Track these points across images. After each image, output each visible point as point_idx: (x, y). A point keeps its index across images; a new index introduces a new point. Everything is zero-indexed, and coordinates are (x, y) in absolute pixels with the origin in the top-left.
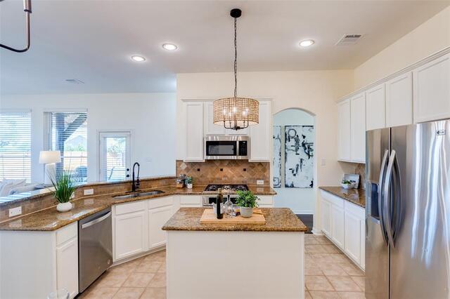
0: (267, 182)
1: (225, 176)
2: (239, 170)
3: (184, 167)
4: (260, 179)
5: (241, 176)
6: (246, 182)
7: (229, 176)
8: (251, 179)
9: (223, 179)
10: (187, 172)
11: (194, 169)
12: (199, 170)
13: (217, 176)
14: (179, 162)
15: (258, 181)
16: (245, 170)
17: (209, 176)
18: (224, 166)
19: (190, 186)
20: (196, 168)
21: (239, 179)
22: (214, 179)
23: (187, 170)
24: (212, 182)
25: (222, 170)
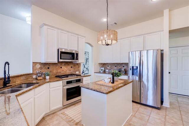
0: (80, 72)
1: (63, 71)
2: (69, 67)
3: (38, 66)
4: (77, 71)
5: (70, 70)
6: (72, 73)
7: (65, 71)
8: (74, 71)
9: (62, 72)
10: (41, 70)
11: (45, 68)
12: (48, 68)
13: (59, 71)
14: (35, 63)
15: (77, 72)
16: (71, 67)
17: (55, 71)
18: (62, 66)
19: (48, 77)
20: (47, 67)
21: (69, 72)
22: (57, 72)
23: (41, 68)
24: (56, 74)
25: (61, 68)
